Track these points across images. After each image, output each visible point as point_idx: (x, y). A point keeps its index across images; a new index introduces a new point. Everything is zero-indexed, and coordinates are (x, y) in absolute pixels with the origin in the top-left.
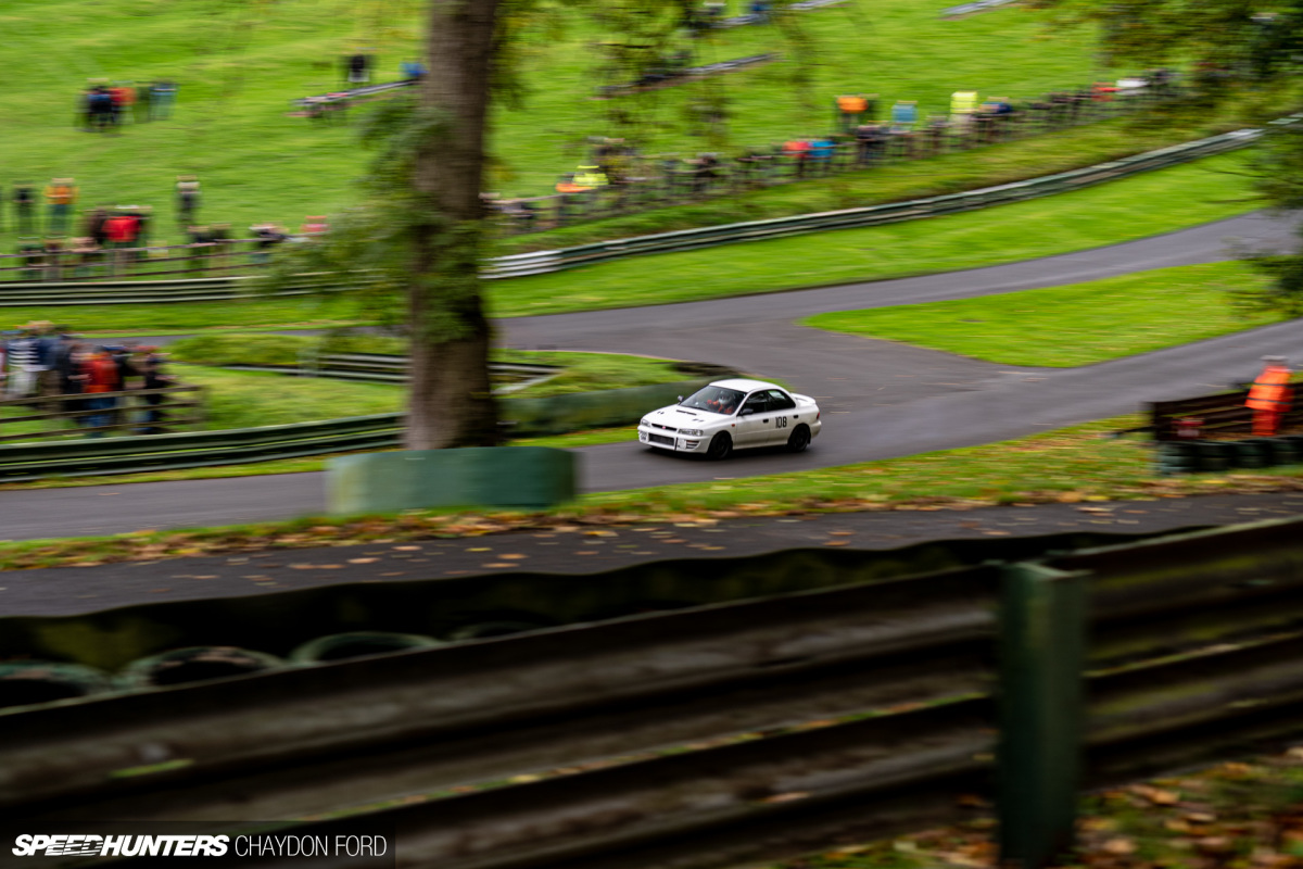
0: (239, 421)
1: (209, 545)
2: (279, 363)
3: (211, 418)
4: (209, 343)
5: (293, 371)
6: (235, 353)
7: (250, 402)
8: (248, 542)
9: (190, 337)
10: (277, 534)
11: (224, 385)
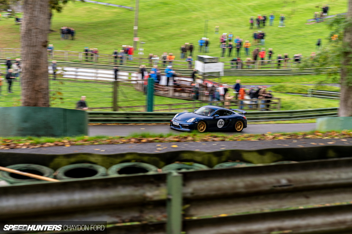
0: (291, 108)
1: (286, 137)
2: (302, 93)
3: (282, 107)
4: (281, 87)
5: (306, 95)
6: (289, 90)
7: (294, 103)
8: (299, 136)
9: (277, 85)
10: (305, 135)
11: (286, 98)
